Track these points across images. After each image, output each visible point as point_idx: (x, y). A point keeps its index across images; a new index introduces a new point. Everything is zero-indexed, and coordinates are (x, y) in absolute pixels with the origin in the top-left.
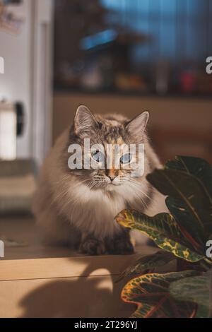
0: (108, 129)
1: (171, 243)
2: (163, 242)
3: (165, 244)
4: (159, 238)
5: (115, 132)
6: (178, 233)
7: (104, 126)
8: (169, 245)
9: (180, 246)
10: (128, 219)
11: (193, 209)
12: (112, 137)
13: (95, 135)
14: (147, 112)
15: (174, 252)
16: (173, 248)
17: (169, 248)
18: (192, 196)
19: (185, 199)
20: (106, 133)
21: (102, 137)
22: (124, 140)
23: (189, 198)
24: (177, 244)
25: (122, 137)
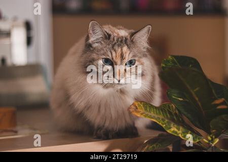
0: (115, 39)
1: (177, 129)
2: (170, 128)
3: (172, 129)
4: (167, 124)
5: (121, 41)
6: (180, 119)
7: (112, 37)
8: (176, 130)
9: (184, 130)
10: (139, 110)
11: (197, 99)
12: (119, 46)
13: (105, 45)
14: (150, 26)
15: (180, 135)
16: (178, 132)
17: (176, 133)
18: (197, 89)
19: (192, 91)
20: (114, 43)
21: (111, 46)
22: (129, 48)
23: (195, 90)
24: (181, 128)
25: (127, 45)
